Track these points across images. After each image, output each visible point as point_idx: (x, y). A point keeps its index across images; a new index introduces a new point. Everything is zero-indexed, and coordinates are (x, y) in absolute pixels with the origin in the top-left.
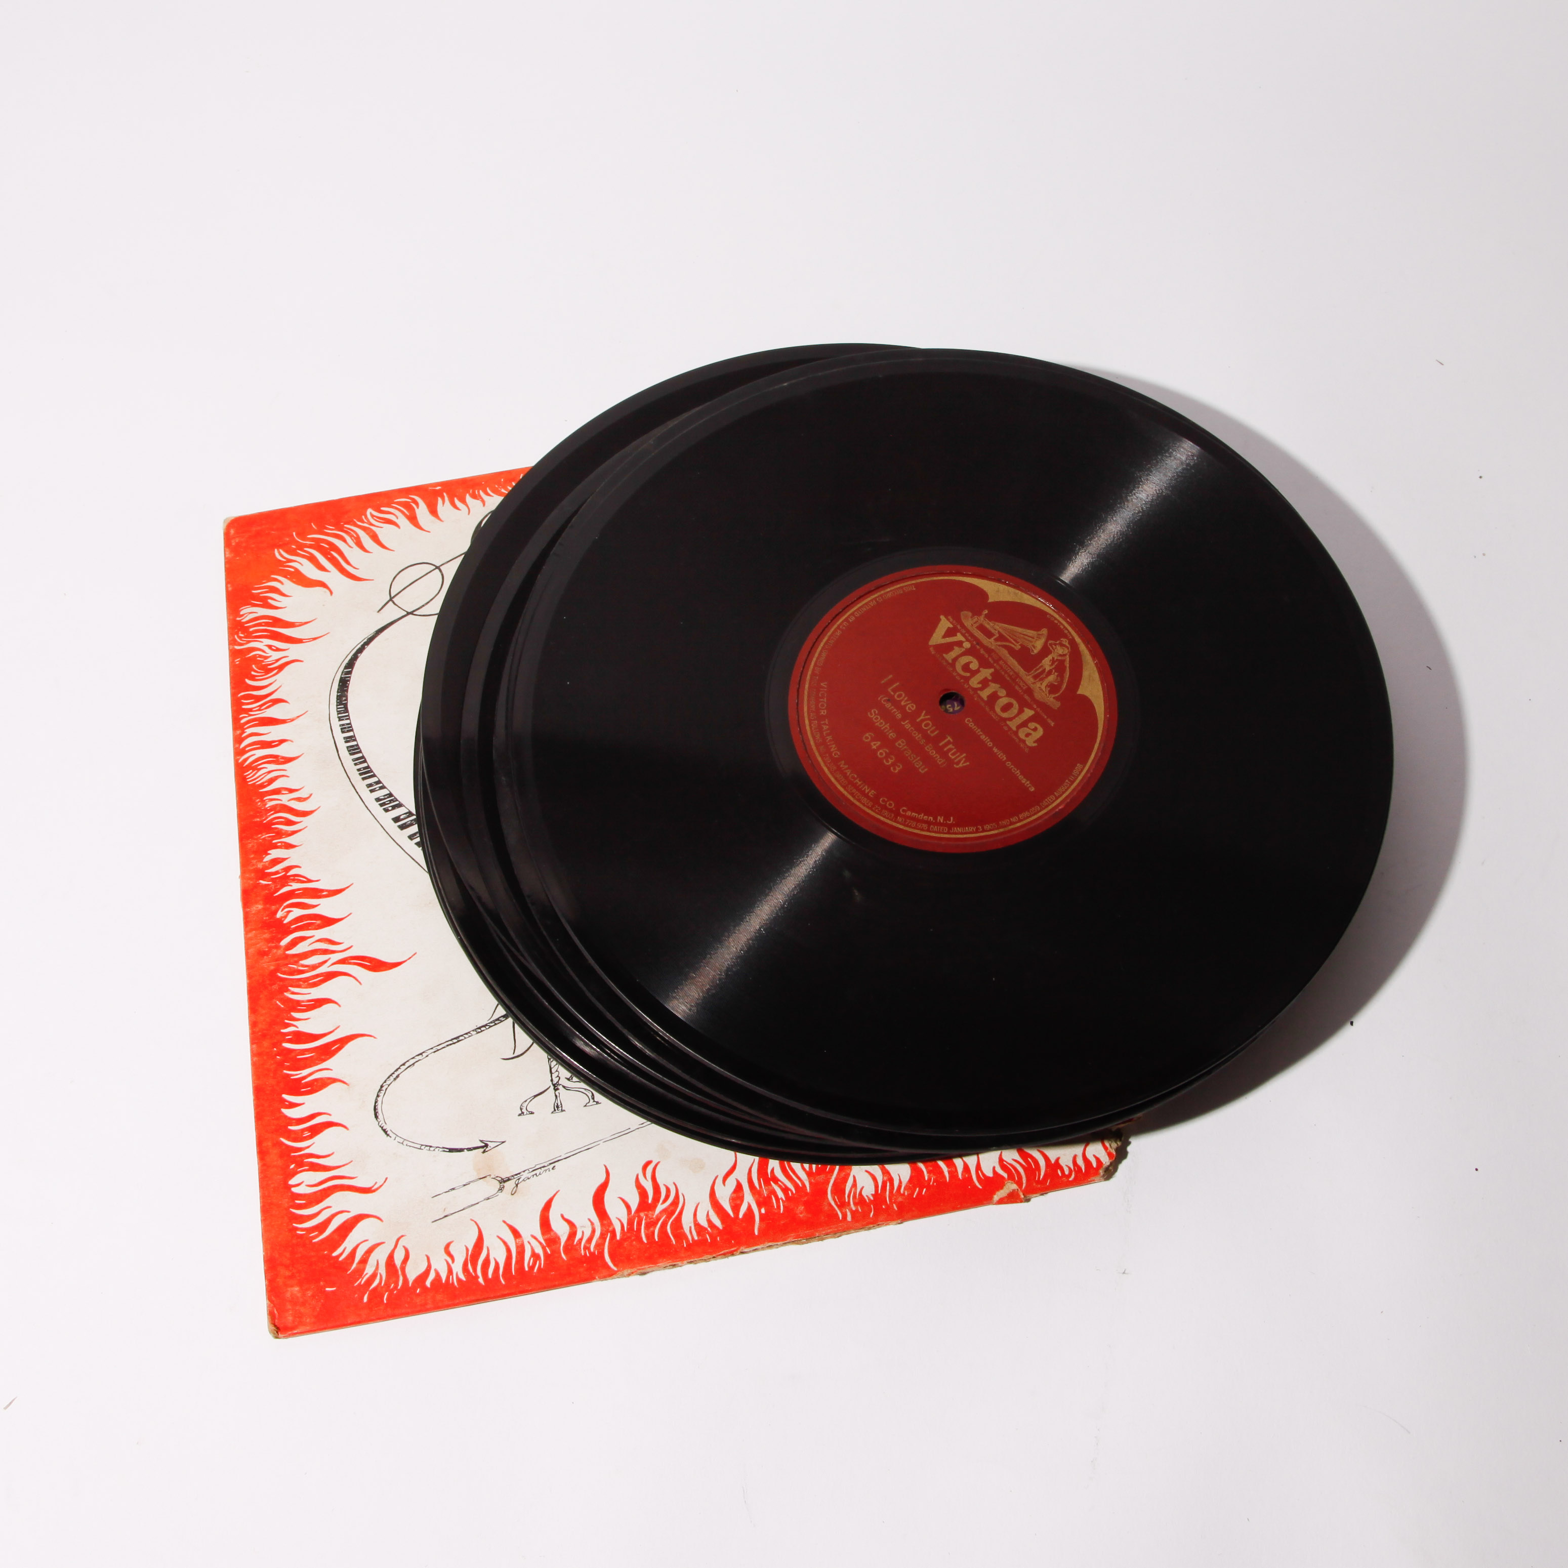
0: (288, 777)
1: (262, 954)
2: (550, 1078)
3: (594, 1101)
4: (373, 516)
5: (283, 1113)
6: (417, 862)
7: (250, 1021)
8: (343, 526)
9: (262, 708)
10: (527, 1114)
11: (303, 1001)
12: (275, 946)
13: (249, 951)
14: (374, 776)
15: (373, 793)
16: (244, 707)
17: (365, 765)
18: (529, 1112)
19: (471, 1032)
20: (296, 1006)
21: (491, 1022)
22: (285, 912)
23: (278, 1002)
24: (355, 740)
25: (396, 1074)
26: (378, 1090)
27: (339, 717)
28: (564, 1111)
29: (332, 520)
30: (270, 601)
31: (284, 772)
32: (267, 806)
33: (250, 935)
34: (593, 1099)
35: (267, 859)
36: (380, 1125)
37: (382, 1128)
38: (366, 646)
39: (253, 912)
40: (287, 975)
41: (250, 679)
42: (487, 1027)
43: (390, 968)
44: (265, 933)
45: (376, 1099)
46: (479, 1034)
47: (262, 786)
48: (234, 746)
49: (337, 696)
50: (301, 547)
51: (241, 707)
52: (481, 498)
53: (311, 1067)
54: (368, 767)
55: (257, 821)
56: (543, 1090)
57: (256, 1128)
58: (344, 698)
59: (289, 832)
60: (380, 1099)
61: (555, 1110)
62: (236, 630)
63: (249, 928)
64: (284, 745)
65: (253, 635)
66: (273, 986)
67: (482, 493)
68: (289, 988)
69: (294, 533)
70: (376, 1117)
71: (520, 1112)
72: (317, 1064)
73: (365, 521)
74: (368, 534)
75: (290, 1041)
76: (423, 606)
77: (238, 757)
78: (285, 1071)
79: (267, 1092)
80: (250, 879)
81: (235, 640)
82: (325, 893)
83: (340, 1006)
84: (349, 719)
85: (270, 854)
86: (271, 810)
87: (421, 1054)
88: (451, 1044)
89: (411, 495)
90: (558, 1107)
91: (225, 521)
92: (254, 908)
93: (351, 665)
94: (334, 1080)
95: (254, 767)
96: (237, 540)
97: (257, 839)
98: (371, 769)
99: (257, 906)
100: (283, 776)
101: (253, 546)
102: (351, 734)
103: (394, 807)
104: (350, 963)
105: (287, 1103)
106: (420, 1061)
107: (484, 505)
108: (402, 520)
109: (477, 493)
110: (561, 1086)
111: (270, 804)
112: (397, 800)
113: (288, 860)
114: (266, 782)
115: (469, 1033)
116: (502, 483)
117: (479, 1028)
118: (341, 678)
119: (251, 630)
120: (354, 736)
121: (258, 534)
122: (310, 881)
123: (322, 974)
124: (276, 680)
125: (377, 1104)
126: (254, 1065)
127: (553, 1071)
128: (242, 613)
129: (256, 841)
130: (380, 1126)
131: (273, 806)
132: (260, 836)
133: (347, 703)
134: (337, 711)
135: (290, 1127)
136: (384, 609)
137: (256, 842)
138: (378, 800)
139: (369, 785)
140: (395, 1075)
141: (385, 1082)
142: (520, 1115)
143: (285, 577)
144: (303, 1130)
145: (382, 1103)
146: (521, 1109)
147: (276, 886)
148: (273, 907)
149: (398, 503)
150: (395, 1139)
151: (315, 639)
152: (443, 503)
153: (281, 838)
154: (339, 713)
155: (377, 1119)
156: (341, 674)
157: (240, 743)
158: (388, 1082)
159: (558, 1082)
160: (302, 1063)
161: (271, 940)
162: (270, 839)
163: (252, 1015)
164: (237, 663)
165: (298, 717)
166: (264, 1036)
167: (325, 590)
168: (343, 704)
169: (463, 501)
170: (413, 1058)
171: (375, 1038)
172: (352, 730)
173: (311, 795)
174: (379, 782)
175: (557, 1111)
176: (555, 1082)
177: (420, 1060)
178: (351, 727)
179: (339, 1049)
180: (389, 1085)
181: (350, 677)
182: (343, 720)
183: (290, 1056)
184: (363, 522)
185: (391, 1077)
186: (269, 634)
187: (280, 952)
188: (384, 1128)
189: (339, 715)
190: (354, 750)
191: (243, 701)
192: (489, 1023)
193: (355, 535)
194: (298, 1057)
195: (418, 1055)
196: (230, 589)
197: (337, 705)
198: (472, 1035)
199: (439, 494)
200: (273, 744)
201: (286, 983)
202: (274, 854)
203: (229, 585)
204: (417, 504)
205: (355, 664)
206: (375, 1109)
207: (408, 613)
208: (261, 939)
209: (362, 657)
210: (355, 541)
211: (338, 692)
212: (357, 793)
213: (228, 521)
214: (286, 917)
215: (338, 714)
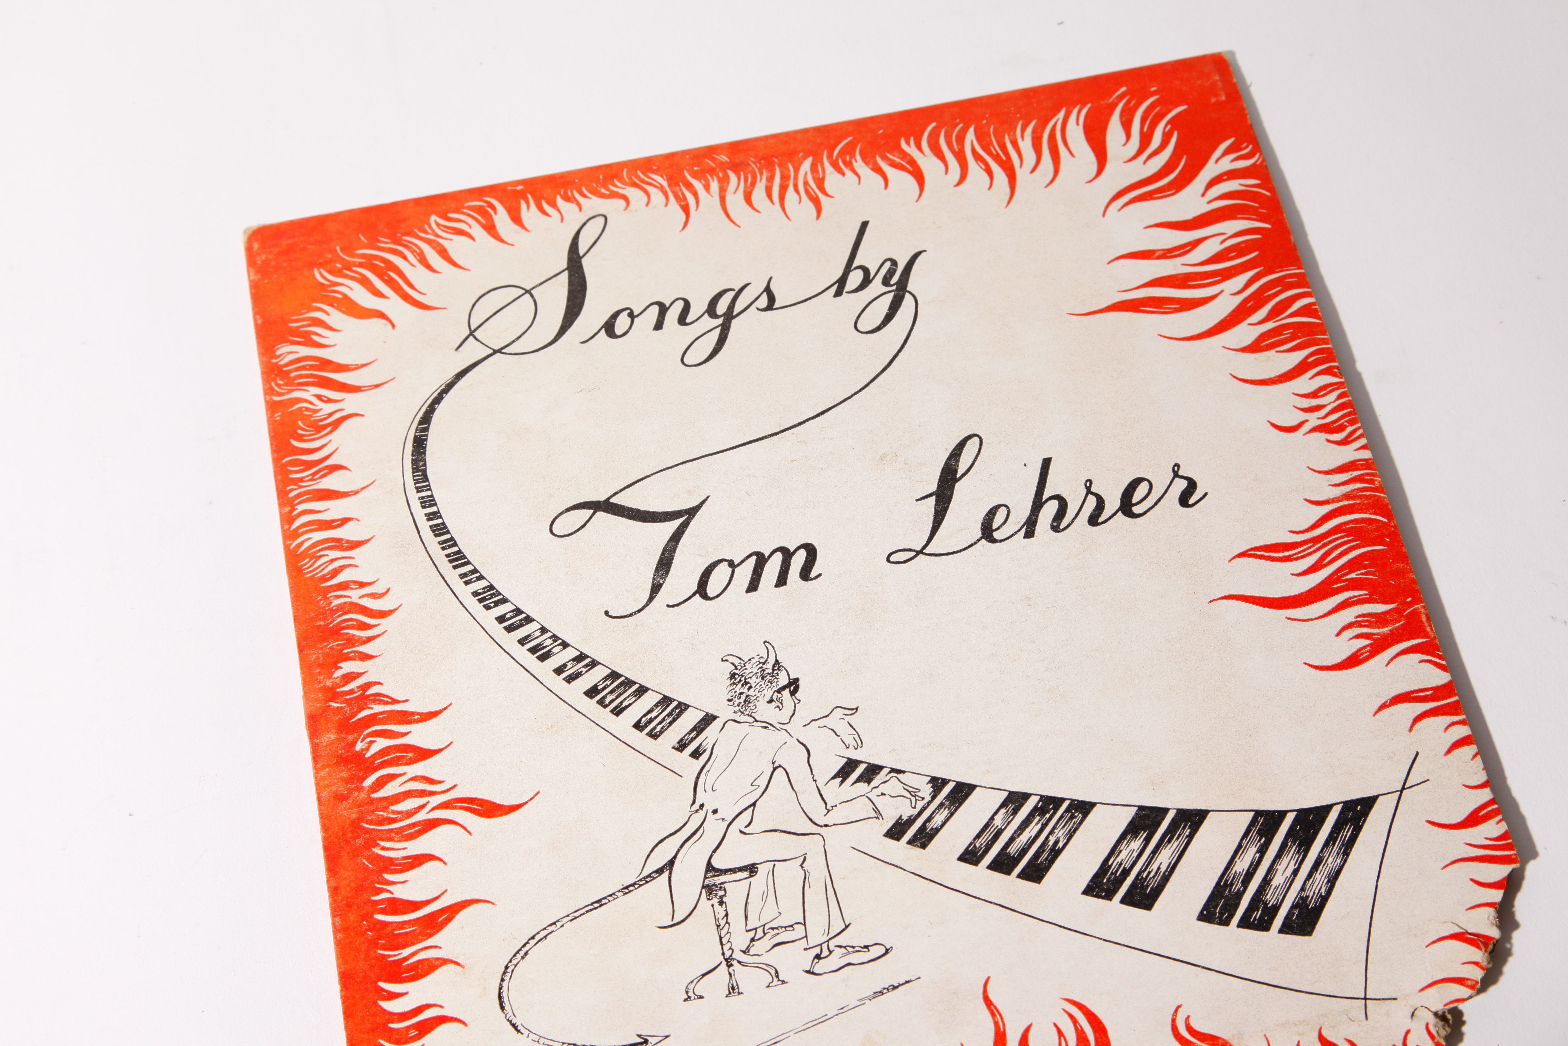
0: (357, 566)
1: (340, 798)
2: (721, 952)
3: (779, 980)
4: (438, 225)
5: (380, 1006)
6: (532, 674)
7: (329, 887)
8: (400, 238)
9: (316, 477)
10: (695, 999)
11: (397, 859)
12: (356, 787)
13: (322, 795)
14: (468, 563)
15: (468, 586)
16: (291, 476)
17: (455, 549)
18: (697, 996)
19: (616, 894)
20: (389, 865)
21: (641, 880)
22: (366, 743)
23: (364, 861)
24: (440, 517)
25: (524, 950)
26: (502, 972)
27: (416, 488)
28: (742, 993)
29: (385, 230)
30: (314, 337)
31: (352, 560)
32: (332, 605)
33: (322, 774)
34: (777, 977)
35: (338, 673)
36: (507, 1018)
37: (510, 1022)
38: (444, 395)
39: (324, 744)
40: (374, 825)
41: (296, 440)
42: (636, 886)
43: (508, 813)
44: (341, 771)
45: (500, 984)
46: (626, 896)
47: (324, 579)
48: (282, 527)
49: (412, 459)
50: (348, 266)
51: (287, 475)
52: (576, 200)
53: (413, 944)
54: (460, 552)
55: (321, 625)
56: (713, 967)
57: (346, 1028)
58: (421, 463)
59: (364, 638)
60: (505, 984)
61: (730, 993)
62: (273, 376)
63: (321, 764)
64: (348, 525)
65: (296, 382)
66: (357, 841)
67: (576, 194)
68: (378, 842)
69: (338, 248)
70: (502, 1008)
71: (686, 997)
72: (421, 941)
73: (429, 231)
74: (434, 248)
75: (383, 912)
76: (514, 341)
77: (289, 542)
78: (379, 951)
79: (358, 980)
80: (316, 700)
81: (273, 389)
82: (416, 717)
83: (445, 863)
84: (430, 490)
85: (341, 668)
86: (337, 611)
87: (554, 923)
88: (591, 910)
89: (485, 197)
90: (733, 989)
91: (245, 232)
92: (325, 738)
93: (426, 419)
94: (445, 961)
95: (312, 554)
96: (264, 257)
97: (322, 648)
98: (464, 555)
99: (329, 736)
100: (350, 565)
101: (285, 265)
102: (434, 509)
103: (497, 604)
104: (455, 808)
105: (385, 993)
106: (553, 933)
107: (580, 209)
108: (477, 230)
109: (570, 194)
110: (735, 961)
111: (336, 602)
112: (500, 594)
113: (365, 674)
114: (328, 573)
115: (614, 894)
116: (601, 181)
117: (627, 888)
118: (415, 437)
119: (292, 375)
120: (438, 512)
121: (290, 249)
122: (395, 701)
123: (419, 822)
124: (330, 441)
125: (502, 991)
126: (338, 944)
127: (724, 941)
128: (278, 353)
129: (321, 651)
130: (508, 1020)
131: (340, 604)
132: (325, 644)
133: (426, 469)
134: (414, 480)
135: (390, 1025)
136: (463, 346)
137: (321, 653)
138: (475, 594)
139: (462, 576)
140: (522, 953)
141: (510, 961)
142: (685, 1000)
143: (332, 305)
144: (408, 1028)
145: (508, 989)
146: (687, 992)
147: (353, 709)
148: (350, 737)
149: (469, 208)
150: (528, 1037)
151: (376, 386)
152: (528, 207)
153: (353, 646)
154: (416, 482)
155: (503, 1011)
156: (414, 431)
157: (291, 524)
158: (514, 962)
159: (731, 956)
160: (400, 940)
161: (350, 779)
162: (339, 648)
163: (331, 878)
164: (278, 418)
165: (364, 488)
166: (349, 905)
167: (384, 321)
168: (420, 471)
169: (554, 205)
170: (545, 929)
171: (493, 904)
172: (435, 504)
173: (388, 590)
174: (475, 571)
175: (732, 994)
176: (727, 956)
177: (553, 931)
178: (434, 500)
179: (449, 920)
180: (516, 966)
181: (427, 435)
182: (422, 491)
183: (385, 931)
184: (427, 233)
185: (518, 955)
186: (316, 380)
187: (363, 795)
188: (514, 1022)
189: (417, 485)
190: (440, 530)
191: (289, 468)
192: (638, 881)
193: (417, 250)
194: (395, 932)
195: (551, 925)
196: (260, 321)
197: (413, 473)
198: (618, 897)
199: (522, 195)
200: (334, 524)
201: (374, 834)
202: (347, 667)
203: (258, 317)
204: (494, 209)
205: (432, 417)
206: (500, 997)
207: (495, 352)
208: (337, 778)
209: (440, 409)
210: (418, 257)
211: (413, 455)
212: (448, 585)
213: (250, 232)
214: (367, 749)
215: (415, 484)
